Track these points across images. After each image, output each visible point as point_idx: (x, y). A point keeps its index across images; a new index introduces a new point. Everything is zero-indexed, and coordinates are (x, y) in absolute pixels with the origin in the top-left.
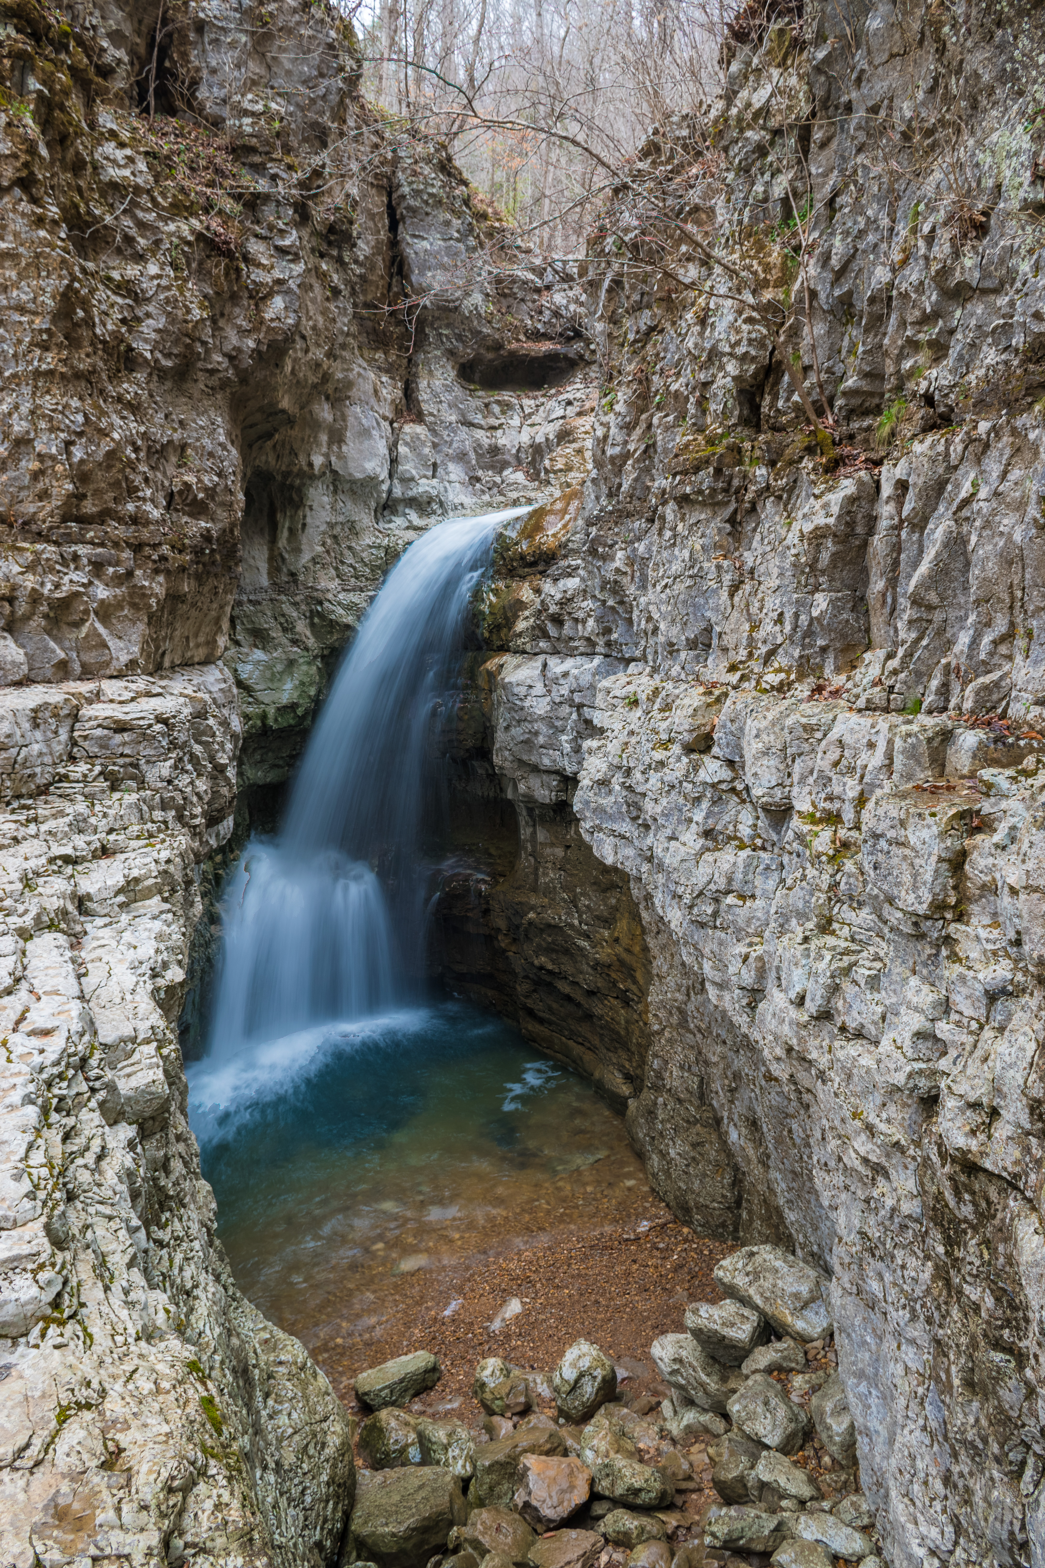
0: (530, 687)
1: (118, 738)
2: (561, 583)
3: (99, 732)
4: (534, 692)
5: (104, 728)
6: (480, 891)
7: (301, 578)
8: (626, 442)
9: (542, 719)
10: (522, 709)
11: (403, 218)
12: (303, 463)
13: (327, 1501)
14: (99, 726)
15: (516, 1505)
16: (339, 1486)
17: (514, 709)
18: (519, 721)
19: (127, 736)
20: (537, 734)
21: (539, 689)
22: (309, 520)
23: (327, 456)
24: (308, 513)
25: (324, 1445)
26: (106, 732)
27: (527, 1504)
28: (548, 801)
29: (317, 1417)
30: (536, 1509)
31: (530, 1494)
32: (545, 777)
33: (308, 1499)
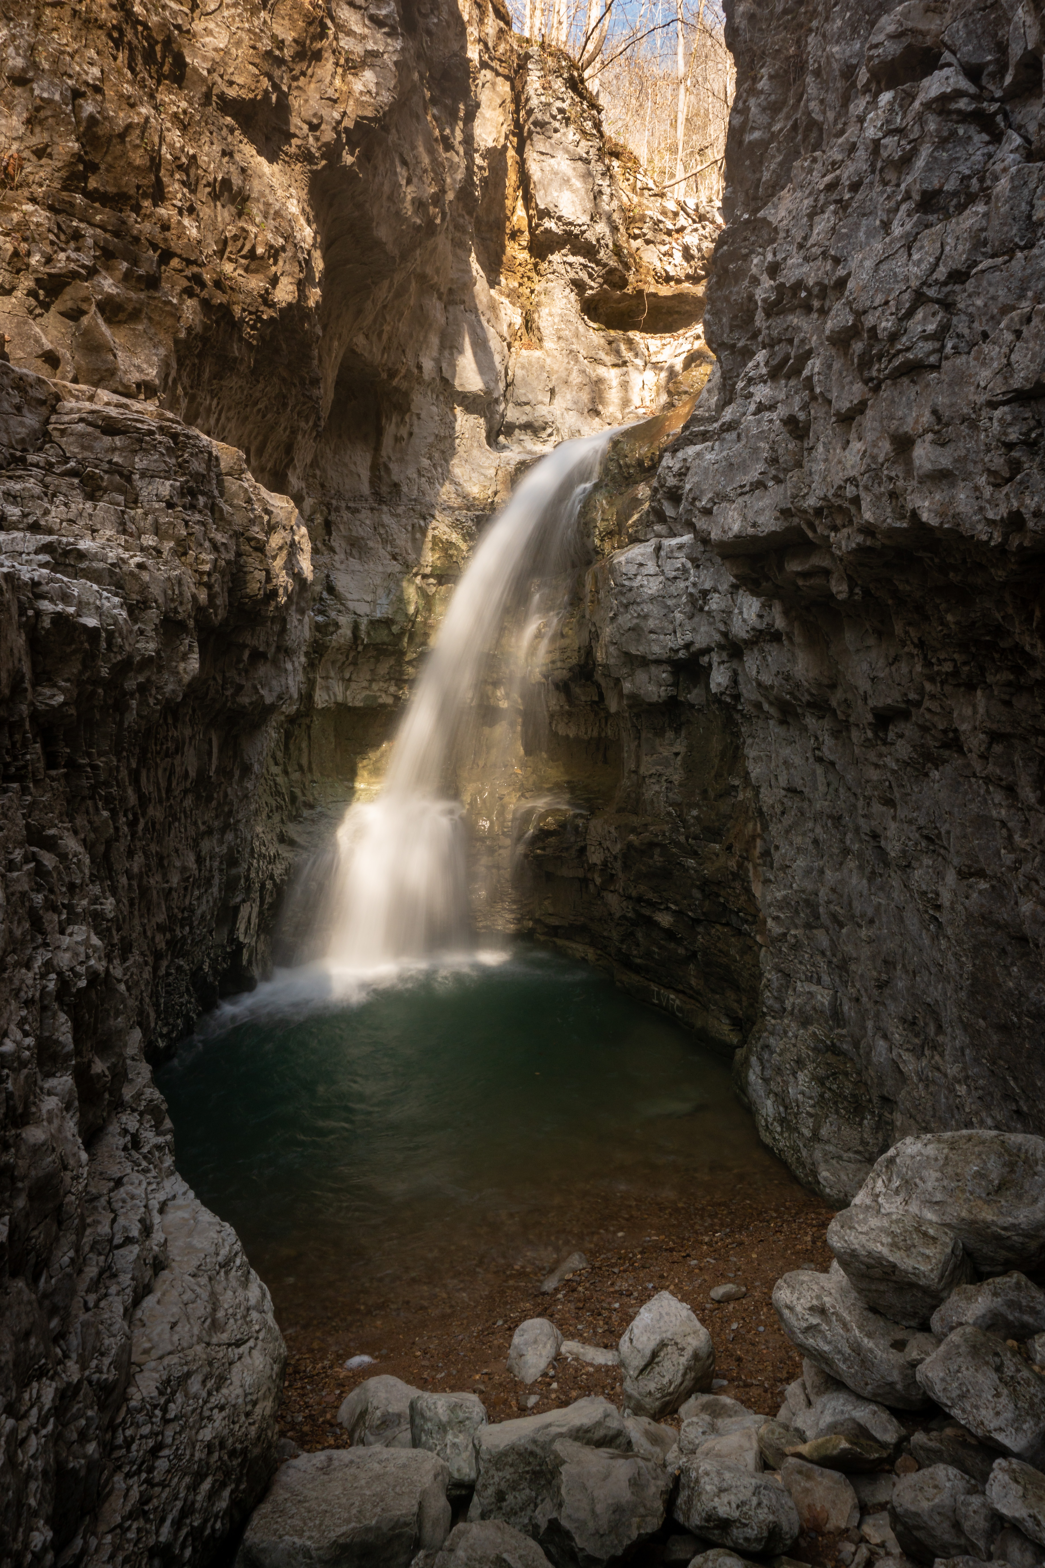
0: (641, 565)
1: (107, 440)
2: (680, 455)
3: (81, 427)
4: (645, 571)
5: (89, 424)
6: (577, 827)
7: (405, 489)
8: (770, 125)
9: (652, 599)
10: (631, 589)
11: (530, 133)
12: (412, 364)
13: (200, 1477)
14: (81, 420)
15: (536, 1527)
16: (233, 1453)
17: (623, 590)
18: (626, 606)
19: (118, 441)
20: (646, 617)
21: (651, 568)
22: (416, 430)
23: (438, 361)
24: (416, 422)
25: (222, 1380)
26: (90, 429)
27: (554, 1524)
28: (655, 699)
29: (224, 1337)
30: (568, 1535)
31: (560, 1505)
32: (653, 669)
33: (162, 1464)
